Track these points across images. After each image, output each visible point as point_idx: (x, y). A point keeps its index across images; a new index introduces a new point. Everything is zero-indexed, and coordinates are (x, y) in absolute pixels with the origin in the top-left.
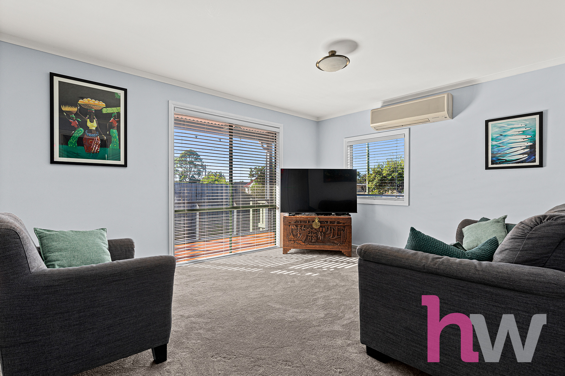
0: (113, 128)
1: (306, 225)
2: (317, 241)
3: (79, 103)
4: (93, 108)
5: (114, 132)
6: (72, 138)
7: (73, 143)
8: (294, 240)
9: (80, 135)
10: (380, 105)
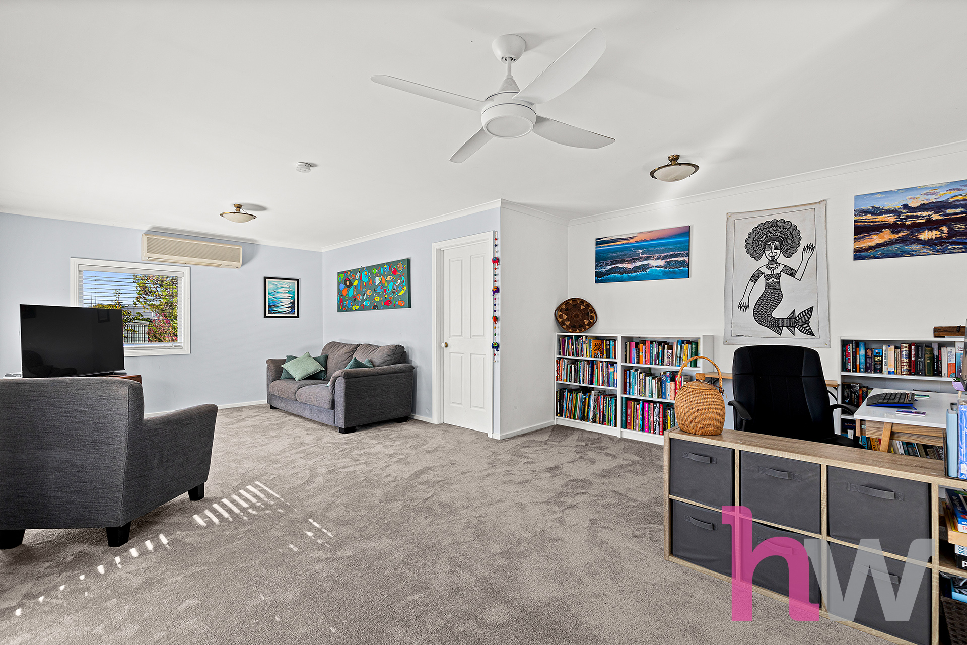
10: (146, 228)
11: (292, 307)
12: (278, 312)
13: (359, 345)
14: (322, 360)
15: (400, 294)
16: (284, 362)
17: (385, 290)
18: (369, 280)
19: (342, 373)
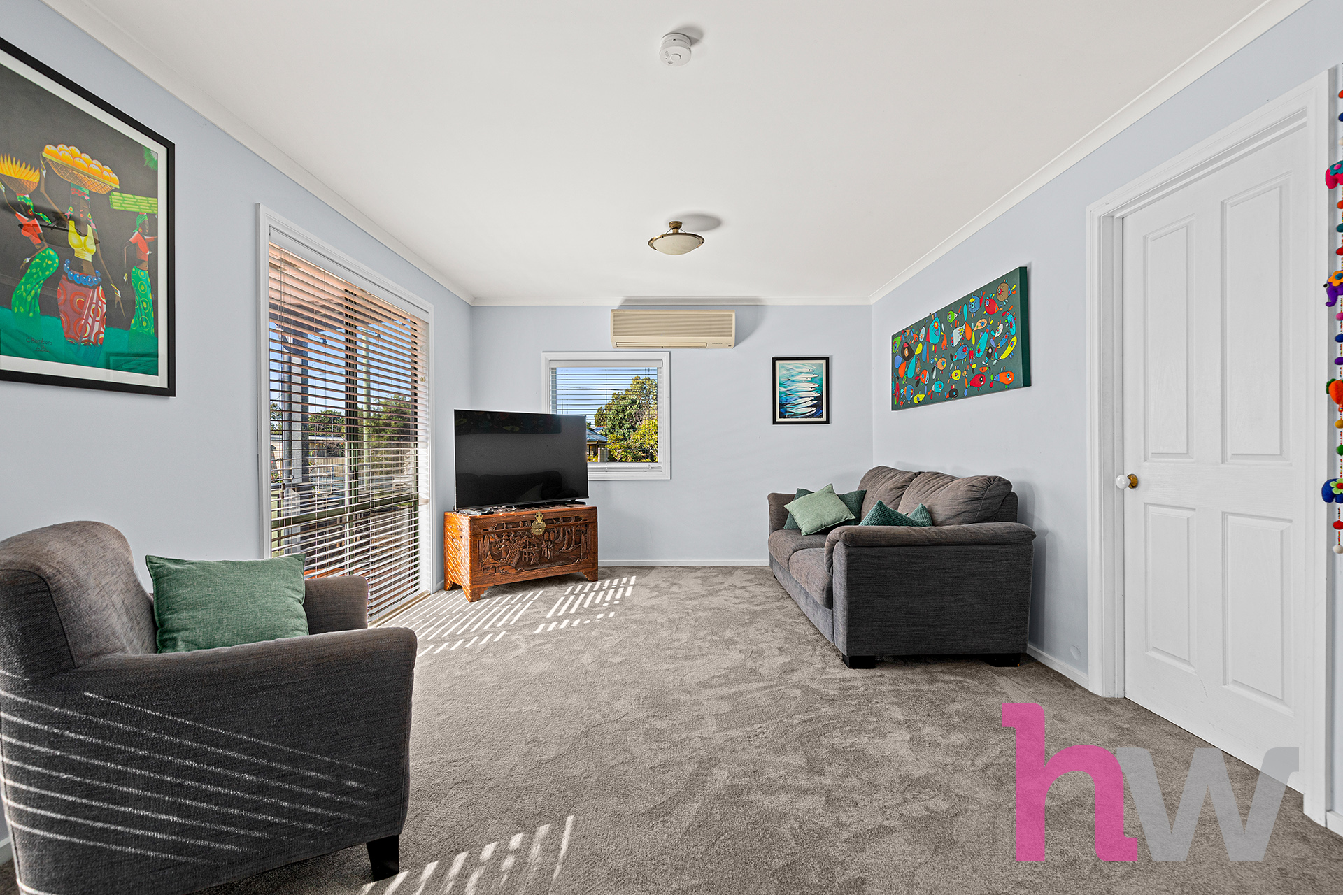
0: (138, 263)
1: (519, 530)
2: (541, 561)
3: (44, 154)
4: (84, 185)
5: (140, 280)
6: (25, 284)
7: (26, 300)
8: (494, 567)
9: (47, 273)
10: (617, 302)
11: (818, 406)
12: (795, 415)
13: (916, 475)
14: (853, 500)
15: (1003, 357)
16: (790, 498)
17: (971, 354)
18: (941, 340)
19: (840, 533)
